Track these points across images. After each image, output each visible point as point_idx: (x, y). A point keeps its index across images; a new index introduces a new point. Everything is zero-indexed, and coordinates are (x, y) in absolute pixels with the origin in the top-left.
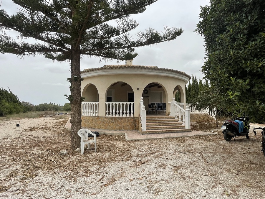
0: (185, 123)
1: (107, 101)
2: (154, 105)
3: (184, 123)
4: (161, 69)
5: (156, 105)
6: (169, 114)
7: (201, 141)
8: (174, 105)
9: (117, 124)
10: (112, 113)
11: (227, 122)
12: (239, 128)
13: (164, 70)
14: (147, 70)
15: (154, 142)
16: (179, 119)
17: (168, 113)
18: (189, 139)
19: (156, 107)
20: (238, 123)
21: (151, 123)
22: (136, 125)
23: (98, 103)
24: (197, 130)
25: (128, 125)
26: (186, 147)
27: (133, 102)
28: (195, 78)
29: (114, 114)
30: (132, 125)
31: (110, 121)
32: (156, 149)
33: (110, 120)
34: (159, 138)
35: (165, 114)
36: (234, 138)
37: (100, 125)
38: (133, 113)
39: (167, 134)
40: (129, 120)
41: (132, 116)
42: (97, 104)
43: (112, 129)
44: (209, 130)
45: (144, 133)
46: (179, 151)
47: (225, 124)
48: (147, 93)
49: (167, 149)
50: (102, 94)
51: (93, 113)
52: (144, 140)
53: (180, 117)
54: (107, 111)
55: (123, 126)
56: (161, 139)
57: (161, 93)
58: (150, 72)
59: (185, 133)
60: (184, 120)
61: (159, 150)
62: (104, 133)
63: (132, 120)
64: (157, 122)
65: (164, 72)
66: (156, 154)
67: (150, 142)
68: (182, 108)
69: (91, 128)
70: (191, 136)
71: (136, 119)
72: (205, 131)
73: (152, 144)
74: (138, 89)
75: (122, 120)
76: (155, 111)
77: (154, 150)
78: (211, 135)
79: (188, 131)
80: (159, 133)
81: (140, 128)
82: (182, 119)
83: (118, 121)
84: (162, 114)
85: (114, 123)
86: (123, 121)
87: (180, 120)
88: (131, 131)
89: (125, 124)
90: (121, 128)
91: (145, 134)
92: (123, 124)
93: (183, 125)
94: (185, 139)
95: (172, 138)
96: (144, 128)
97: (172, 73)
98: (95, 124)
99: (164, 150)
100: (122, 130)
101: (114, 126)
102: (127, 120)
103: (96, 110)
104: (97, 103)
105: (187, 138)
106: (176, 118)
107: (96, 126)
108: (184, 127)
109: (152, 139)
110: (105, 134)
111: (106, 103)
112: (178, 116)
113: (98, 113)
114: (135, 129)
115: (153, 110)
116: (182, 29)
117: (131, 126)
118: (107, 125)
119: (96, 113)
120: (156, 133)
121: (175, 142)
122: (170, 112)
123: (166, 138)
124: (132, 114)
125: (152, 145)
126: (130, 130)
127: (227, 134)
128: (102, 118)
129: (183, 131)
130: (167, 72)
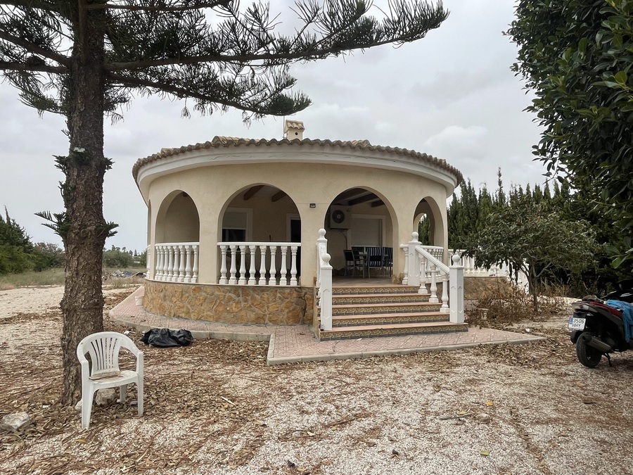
0: (448, 304)
1: (224, 240)
2: (360, 253)
3: (445, 305)
4: (379, 150)
5: (366, 253)
6: (401, 279)
7: (503, 367)
8: (417, 252)
9: (250, 306)
10: (238, 275)
11: (586, 307)
12: (626, 326)
13: (388, 151)
14: (338, 151)
15: (352, 368)
16: (430, 292)
17: (398, 277)
18: (464, 356)
19: (365, 257)
20: (622, 311)
21: (349, 303)
22: (304, 310)
23: (198, 246)
24: (483, 325)
25: (282, 311)
26: (460, 392)
27: (299, 244)
28: (468, 185)
29: (242, 277)
30: (294, 310)
31: (230, 299)
32: (357, 402)
33: (230, 294)
34: (370, 354)
35: (390, 278)
36: (608, 357)
37: (203, 308)
38: (298, 275)
39: (397, 339)
40: (286, 296)
41: (294, 283)
42: (194, 247)
43: (236, 320)
44: (516, 326)
45: (326, 337)
46: (436, 409)
47: (580, 313)
48: (341, 221)
49: (396, 402)
50: (210, 222)
51: (185, 274)
52: (323, 362)
53: (434, 288)
54: (223, 269)
55: (267, 312)
56: (376, 356)
57: (380, 221)
58: (349, 156)
59: (449, 335)
60: (444, 297)
61: (367, 405)
62: (210, 334)
63: (295, 294)
64: (366, 303)
65: (387, 157)
66: (355, 428)
67: (340, 368)
68: (438, 262)
69: (178, 317)
70: (469, 347)
71: (306, 293)
72: (507, 330)
73: (348, 380)
74: (313, 205)
75: (266, 296)
76: (362, 269)
77: (351, 406)
78: (527, 342)
79: (458, 329)
80: (371, 337)
81: (316, 319)
82: (439, 293)
83: (253, 298)
84: (382, 278)
85: (243, 304)
86: (268, 299)
87: (434, 296)
88: (289, 329)
89: (273, 307)
90: (262, 318)
91: (328, 339)
92: (268, 307)
93: (443, 310)
94: (451, 355)
95: (412, 354)
96: (326, 320)
97: (411, 161)
98: (189, 306)
99: (386, 408)
100: (266, 325)
101: (243, 313)
102: (278, 295)
103: (192, 265)
104: (194, 244)
105: (458, 355)
106: (423, 291)
107: (191, 311)
108: (446, 318)
109: (350, 357)
110: (211, 336)
111: (219, 246)
112: (428, 285)
113: (197, 273)
114: (303, 320)
115: (358, 268)
116: (445, 10)
117: (290, 314)
118: (221, 309)
119: (192, 274)
120: (363, 337)
121: (420, 369)
122: (406, 271)
123: (393, 355)
124: (293, 278)
125: (347, 384)
126: (287, 324)
127: (587, 346)
128: (209, 290)
129: (444, 329)
130: (396, 158)
